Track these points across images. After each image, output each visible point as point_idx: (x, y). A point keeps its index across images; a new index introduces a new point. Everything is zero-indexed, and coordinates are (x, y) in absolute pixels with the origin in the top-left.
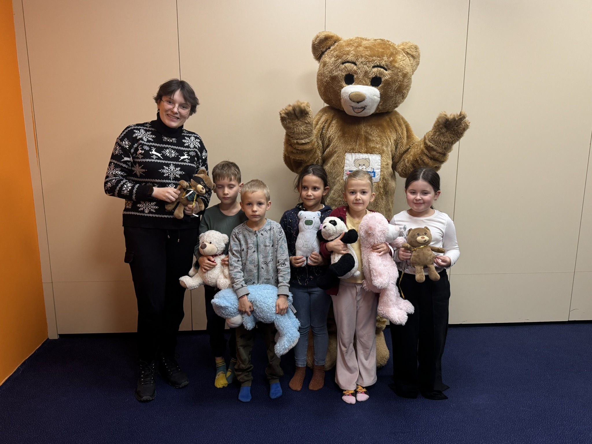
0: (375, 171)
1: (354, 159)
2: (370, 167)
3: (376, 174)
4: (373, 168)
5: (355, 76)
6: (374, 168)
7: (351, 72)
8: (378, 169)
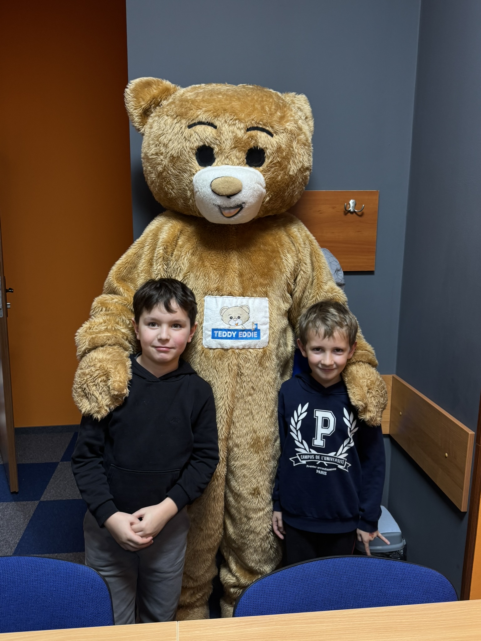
0: (259, 328)
1: (220, 307)
2: (251, 320)
3: (262, 334)
4: (255, 323)
5: (216, 150)
6: (258, 323)
7: (207, 142)
8: (264, 324)
